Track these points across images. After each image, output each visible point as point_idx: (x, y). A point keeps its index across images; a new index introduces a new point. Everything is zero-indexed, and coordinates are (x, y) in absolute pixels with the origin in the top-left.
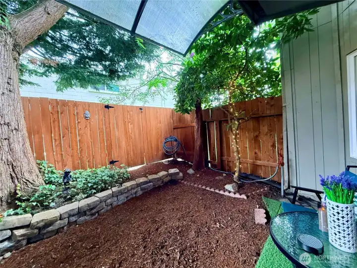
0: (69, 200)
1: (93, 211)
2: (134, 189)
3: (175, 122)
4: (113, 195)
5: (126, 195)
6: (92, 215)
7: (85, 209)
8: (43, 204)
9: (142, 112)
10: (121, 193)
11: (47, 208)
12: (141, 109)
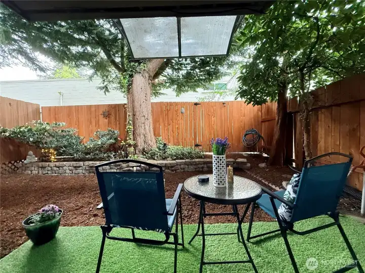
0: (164, 159)
1: (173, 169)
2: (201, 164)
3: (263, 115)
4: (185, 163)
5: (195, 167)
6: (172, 171)
7: (169, 165)
8: (152, 158)
9: (225, 106)
10: (191, 164)
11: (154, 159)
12: (224, 104)
